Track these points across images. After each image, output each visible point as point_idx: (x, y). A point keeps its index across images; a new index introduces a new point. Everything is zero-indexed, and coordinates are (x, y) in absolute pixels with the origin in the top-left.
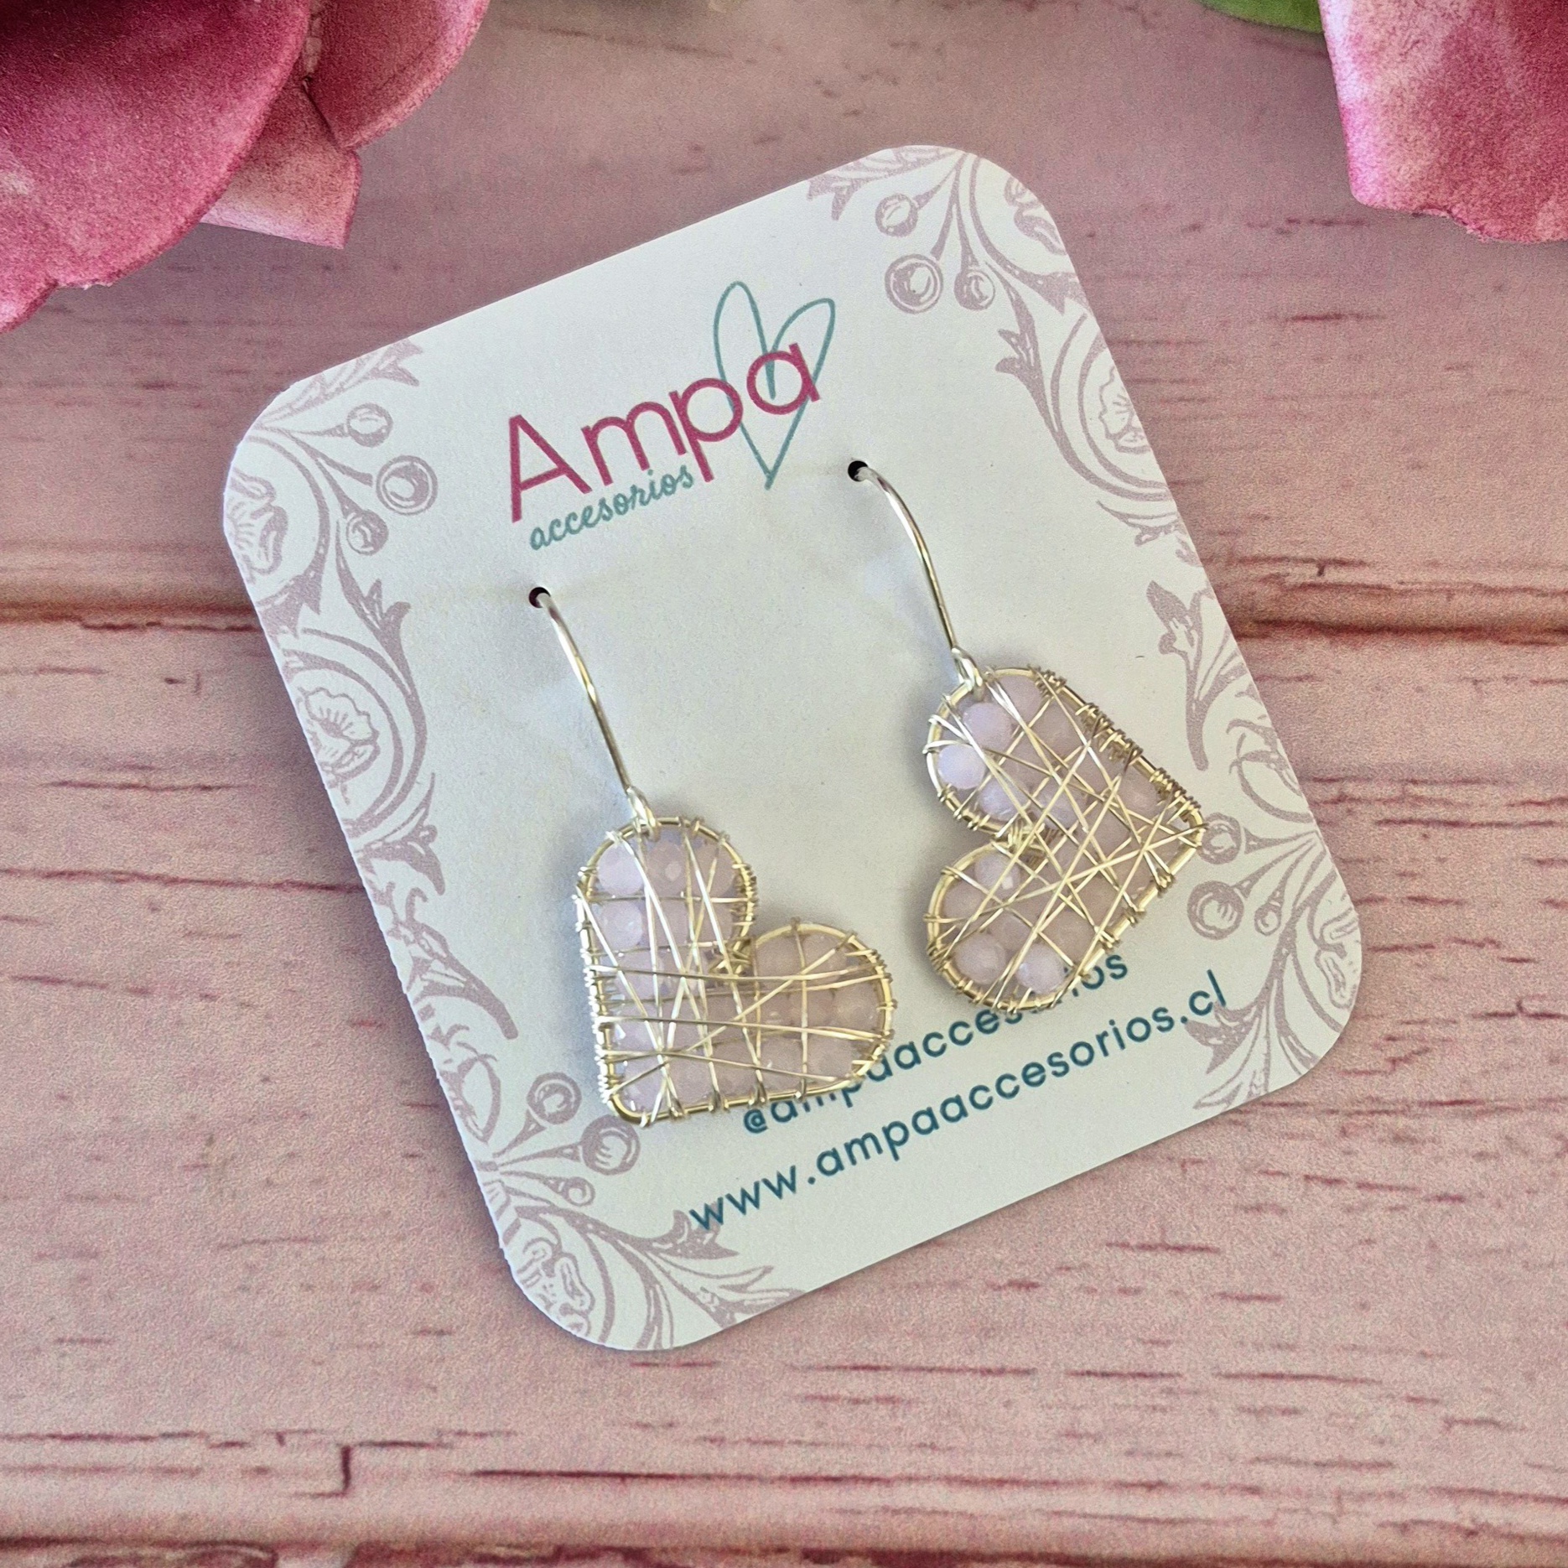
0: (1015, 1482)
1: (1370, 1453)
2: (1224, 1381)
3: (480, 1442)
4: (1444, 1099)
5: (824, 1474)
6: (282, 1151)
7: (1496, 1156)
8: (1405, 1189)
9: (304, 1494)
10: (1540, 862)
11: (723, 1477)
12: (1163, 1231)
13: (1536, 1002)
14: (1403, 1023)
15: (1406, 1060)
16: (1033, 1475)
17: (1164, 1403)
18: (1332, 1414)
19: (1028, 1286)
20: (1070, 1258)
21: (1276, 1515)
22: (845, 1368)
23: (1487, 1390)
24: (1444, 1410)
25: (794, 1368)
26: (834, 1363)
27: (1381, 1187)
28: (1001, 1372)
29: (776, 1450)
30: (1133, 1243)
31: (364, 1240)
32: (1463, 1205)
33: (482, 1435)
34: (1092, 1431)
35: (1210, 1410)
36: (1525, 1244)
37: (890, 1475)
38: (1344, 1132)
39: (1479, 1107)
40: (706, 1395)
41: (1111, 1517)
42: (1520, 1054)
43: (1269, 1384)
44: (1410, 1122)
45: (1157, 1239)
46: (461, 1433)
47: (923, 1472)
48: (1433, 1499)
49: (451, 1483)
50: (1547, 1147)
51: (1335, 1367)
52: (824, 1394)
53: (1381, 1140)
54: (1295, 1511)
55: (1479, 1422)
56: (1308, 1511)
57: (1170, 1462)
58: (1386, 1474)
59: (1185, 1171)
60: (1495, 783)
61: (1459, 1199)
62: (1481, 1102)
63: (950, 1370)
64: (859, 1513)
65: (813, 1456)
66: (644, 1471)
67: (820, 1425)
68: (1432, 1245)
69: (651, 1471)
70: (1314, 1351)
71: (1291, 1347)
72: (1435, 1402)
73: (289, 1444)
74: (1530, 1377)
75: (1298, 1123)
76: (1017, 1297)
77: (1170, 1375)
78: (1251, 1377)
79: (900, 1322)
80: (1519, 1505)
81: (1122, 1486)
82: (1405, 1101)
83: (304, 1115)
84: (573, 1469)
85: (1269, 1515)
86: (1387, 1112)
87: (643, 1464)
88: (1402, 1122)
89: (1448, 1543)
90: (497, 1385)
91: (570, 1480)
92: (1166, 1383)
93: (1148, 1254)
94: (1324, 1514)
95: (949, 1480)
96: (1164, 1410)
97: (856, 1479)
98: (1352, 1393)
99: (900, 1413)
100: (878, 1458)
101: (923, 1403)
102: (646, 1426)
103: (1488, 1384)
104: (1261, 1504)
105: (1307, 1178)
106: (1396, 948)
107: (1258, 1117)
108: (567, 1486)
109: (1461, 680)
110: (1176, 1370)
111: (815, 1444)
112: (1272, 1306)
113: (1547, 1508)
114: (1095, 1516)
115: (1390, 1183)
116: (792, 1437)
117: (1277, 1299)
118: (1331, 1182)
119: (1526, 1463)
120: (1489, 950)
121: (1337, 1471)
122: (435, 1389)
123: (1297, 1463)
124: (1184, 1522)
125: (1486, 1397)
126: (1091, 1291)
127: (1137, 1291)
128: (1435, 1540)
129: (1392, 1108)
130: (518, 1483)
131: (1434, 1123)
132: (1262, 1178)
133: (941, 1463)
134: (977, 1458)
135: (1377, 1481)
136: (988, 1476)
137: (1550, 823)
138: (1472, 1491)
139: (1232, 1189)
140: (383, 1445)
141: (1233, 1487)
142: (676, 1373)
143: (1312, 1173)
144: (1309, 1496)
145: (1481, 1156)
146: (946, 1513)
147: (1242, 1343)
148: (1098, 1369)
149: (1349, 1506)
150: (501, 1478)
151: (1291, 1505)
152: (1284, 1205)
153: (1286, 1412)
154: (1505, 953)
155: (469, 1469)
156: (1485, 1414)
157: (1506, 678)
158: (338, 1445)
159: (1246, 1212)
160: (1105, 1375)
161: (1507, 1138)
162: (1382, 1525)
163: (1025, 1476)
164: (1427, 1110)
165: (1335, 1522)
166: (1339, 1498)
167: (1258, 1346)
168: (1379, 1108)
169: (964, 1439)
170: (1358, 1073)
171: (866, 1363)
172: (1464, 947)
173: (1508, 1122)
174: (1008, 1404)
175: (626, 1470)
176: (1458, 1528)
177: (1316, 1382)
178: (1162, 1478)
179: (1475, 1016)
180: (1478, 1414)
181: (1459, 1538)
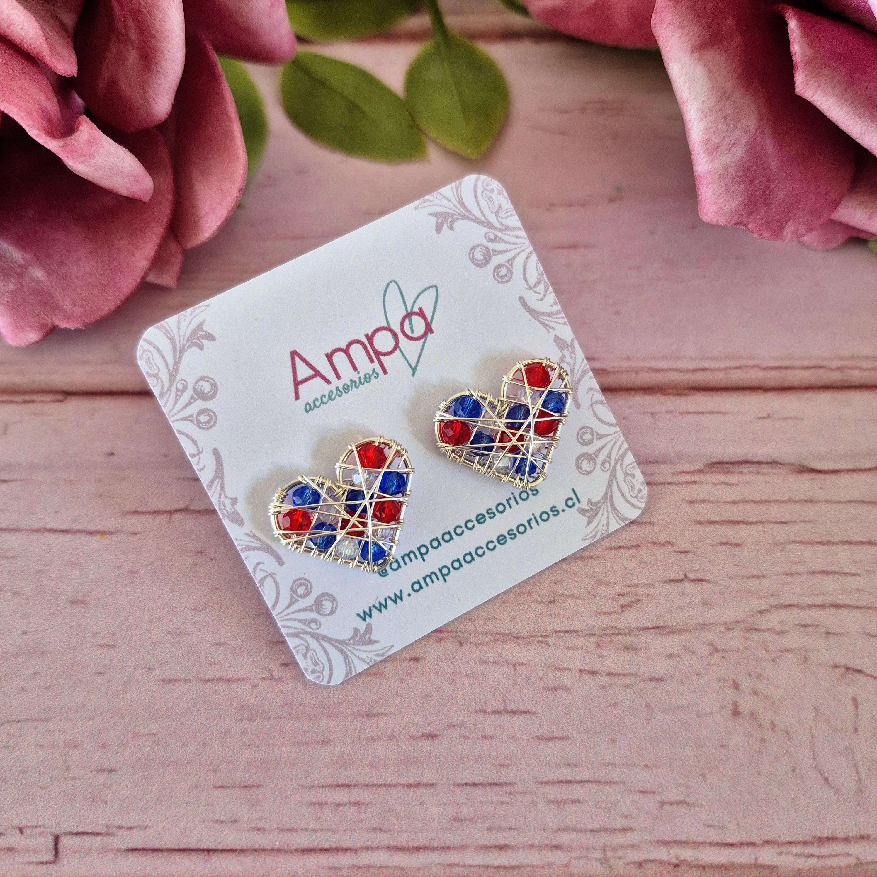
0: (426, 848)
1: (620, 823)
2: (540, 786)
3: (130, 832)
4: (650, 626)
5: (320, 847)
6: (31, 671)
7: (679, 656)
8: (632, 675)
9: (33, 862)
10: (691, 502)
11: (264, 850)
12: (505, 704)
13: (694, 574)
14: (626, 586)
15: (629, 606)
16: (436, 844)
17: (507, 799)
18: (598, 802)
19: (432, 736)
20: (454, 720)
21: (570, 861)
22: (332, 786)
23: (681, 784)
24: (659, 797)
25: (303, 787)
26: (326, 783)
27: (619, 675)
28: (418, 785)
29: (294, 834)
30: (489, 710)
31: (71, 720)
32: (663, 683)
33: (131, 828)
34: (468, 817)
35: (533, 803)
36: (697, 703)
37: (357, 846)
38: (598, 645)
39: (668, 630)
40: (256, 804)
41: (480, 866)
42: (687, 601)
43: (564, 787)
44: (633, 639)
45: (502, 708)
46: (119, 827)
47: (375, 844)
48: (655, 847)
49: (113, 855)
50: (705, 650)
51: (600, 775)
52: (321, 801)
53: (618, 649)
54: (580, 858)
55: (678, 803)
56: (587, 857)
57: (511, 832)
58: (629, 835)
59: (515, 669)
60: (665, 463)
61: (661, 680)
62: (669, 627)
63: (390, 786)
64: (339, 869)
65: (314, 837)
66: (220, 847)
67: (318, 819)
68: (648, 706)
69: (224, 848)
70: (587, 767)
71: (576, 765)
72: (654, 792)
73: (25, 834)
74: (703, 776)
75: (575, 641)
76: (426, 744)
77: (511, 784)
78: (554, 783)
79: (363, 759)
80: (702, 847)
81: (485, 848)
82: (629, 627)
83: (44, 652)
84: (181, 847)
85: (566, 861)
86: (621, 634)
87: (220, 844)
88: (628, 639)
89: (664, 872)
90: (140, 800)
91: (179, 853)
92: (508, 788)
93: (497, 716)
94: (596, 858)
95: (390, 848)
96: (507, 804)
97: (338, 849)
98: (609, 790)
99: (362, 810)
100: (350, 837)
101: (375, 804)
102: (222, 822)
103: (681, 781)
104: (562, 855)
105: (580, 671)
106: (620, 547)
107: (553, 639)
108: (177, 857)
109: (645, 413)
110: (514, 780)
111: (315, 830)
112: (564, 742)
113: (716, 849)
114: (470, 866)
115: (624, 672)
116: (303, 826)
117: (567, 738)
118: (593, 673)
119: (704, 825)
120: (669, 548)
121: (603, 834)
122: (106, 803)
123: (581, 831)
124: (520, 867)
125: (681, 789)
126: (467, 738)
127: (491, 737)
128: (657, 870)
129: (623, 631)
130: (150, 856)
131: (646, 639)
132: (556, 672)
133: (385, 839)
134: (405, 835)
135: (624, 839)
136: (411, 845)
137: (694, 482)
138: (676, 842)
139: (541, 679)
140: (77, 834)
141: (547, 846)
142: (238, 791)
143: (582, 668)
144: (588, 849)
145: (671, 656)
146: (388, 867)
147: (549, 764)
148: (471, 781)
149: (609, 854)
150: (141, 853)
151: (578, 855)
152: (569, 686)
153: (574, 802)
154: (676, 549)
155: (123, 848)
156: (682, 799)
157: (667, 412)
158: (52, 834)
159: (549, 690)
160: (475, 785)
161: (684, 646)
162: (627, 864)
163: (432, 844)
164: (641, 632)
165: (602, 863)
166: (604, 850)
167: (557, 766)
168: (616, 632)
169: (398, 825)
170: (604, 613)
171: (344, 783)
172: (655, 546)
173: (684, 638)
174: (421, 804)
175: (211, 847)
176: (669, 863)
177: (590, 784)
178: (507, 842)
179: (663, 582)
180: (678, 798)
181: (670, 869)
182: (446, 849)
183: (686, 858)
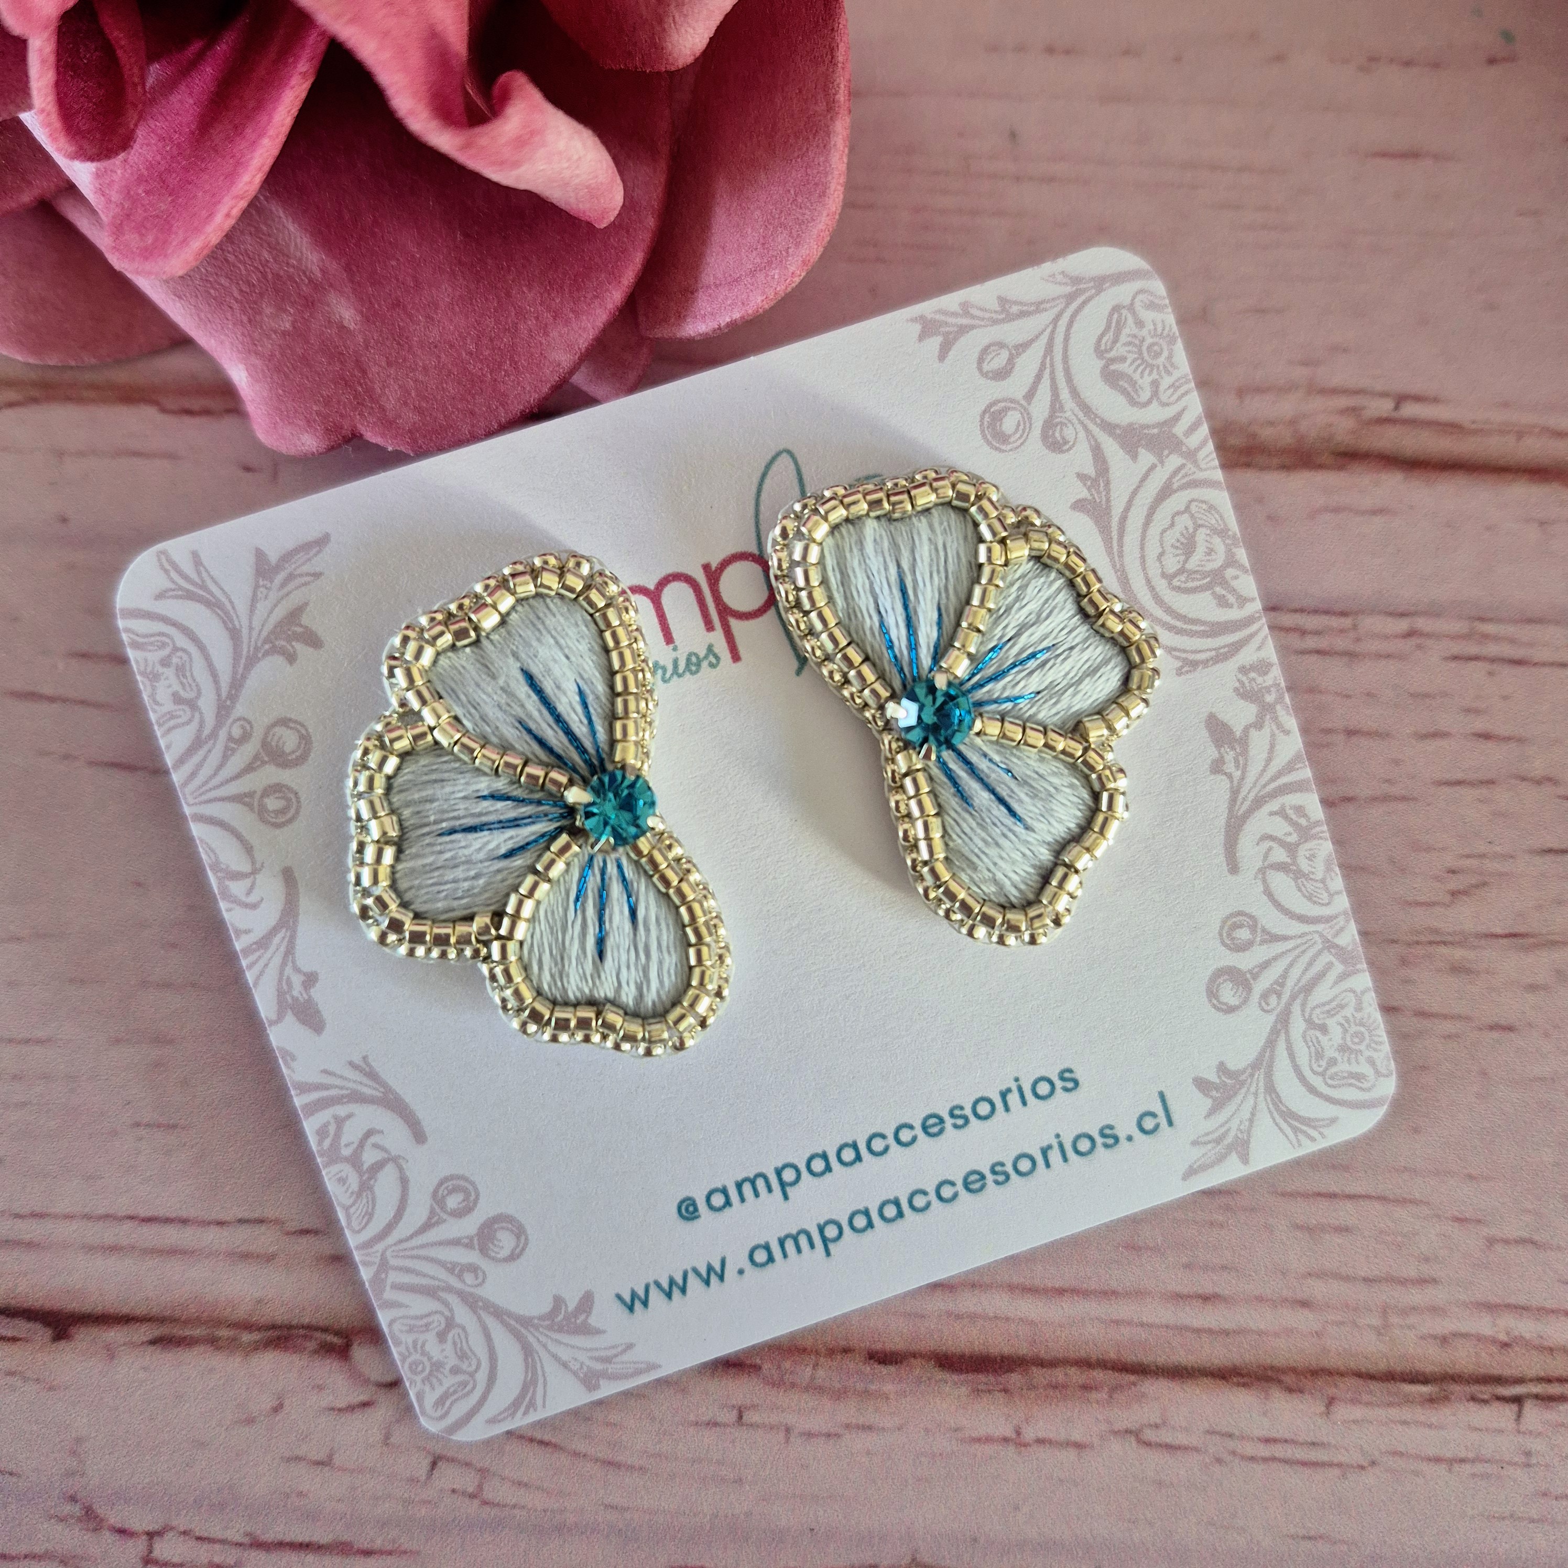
182: (1109, 1294)
183: (1524, 1334)
